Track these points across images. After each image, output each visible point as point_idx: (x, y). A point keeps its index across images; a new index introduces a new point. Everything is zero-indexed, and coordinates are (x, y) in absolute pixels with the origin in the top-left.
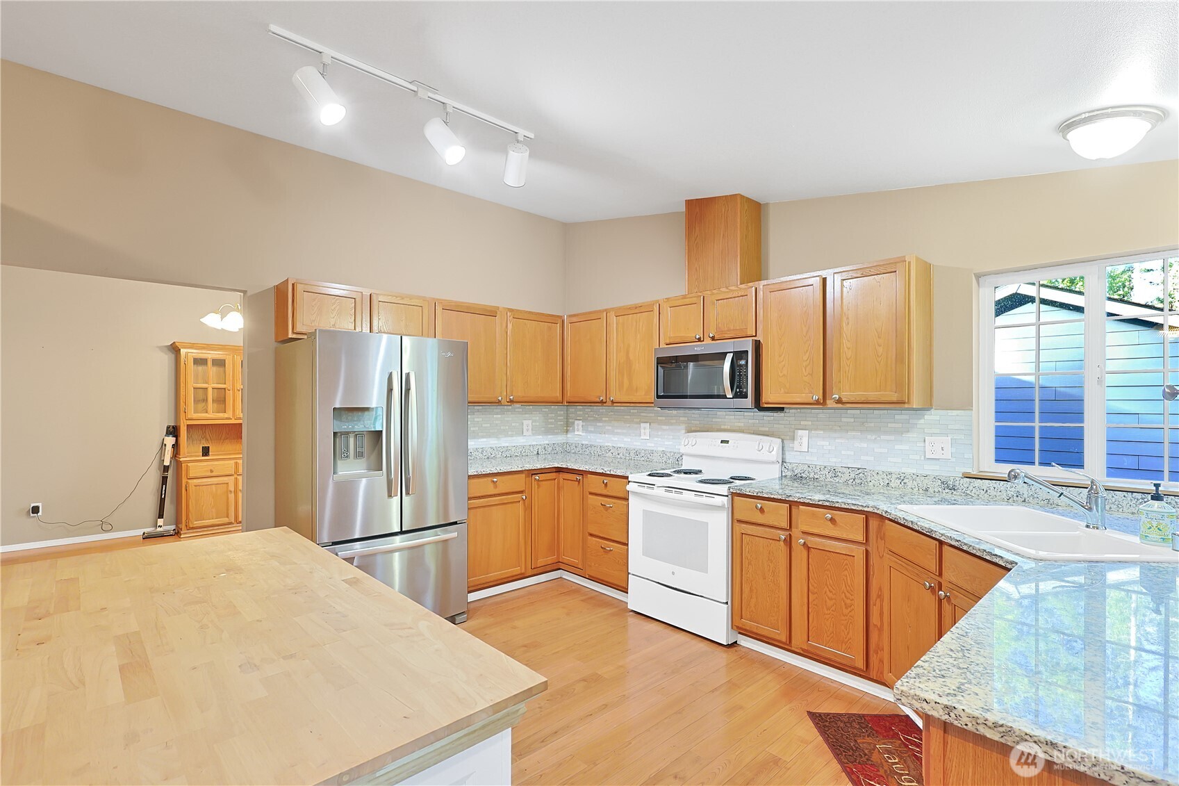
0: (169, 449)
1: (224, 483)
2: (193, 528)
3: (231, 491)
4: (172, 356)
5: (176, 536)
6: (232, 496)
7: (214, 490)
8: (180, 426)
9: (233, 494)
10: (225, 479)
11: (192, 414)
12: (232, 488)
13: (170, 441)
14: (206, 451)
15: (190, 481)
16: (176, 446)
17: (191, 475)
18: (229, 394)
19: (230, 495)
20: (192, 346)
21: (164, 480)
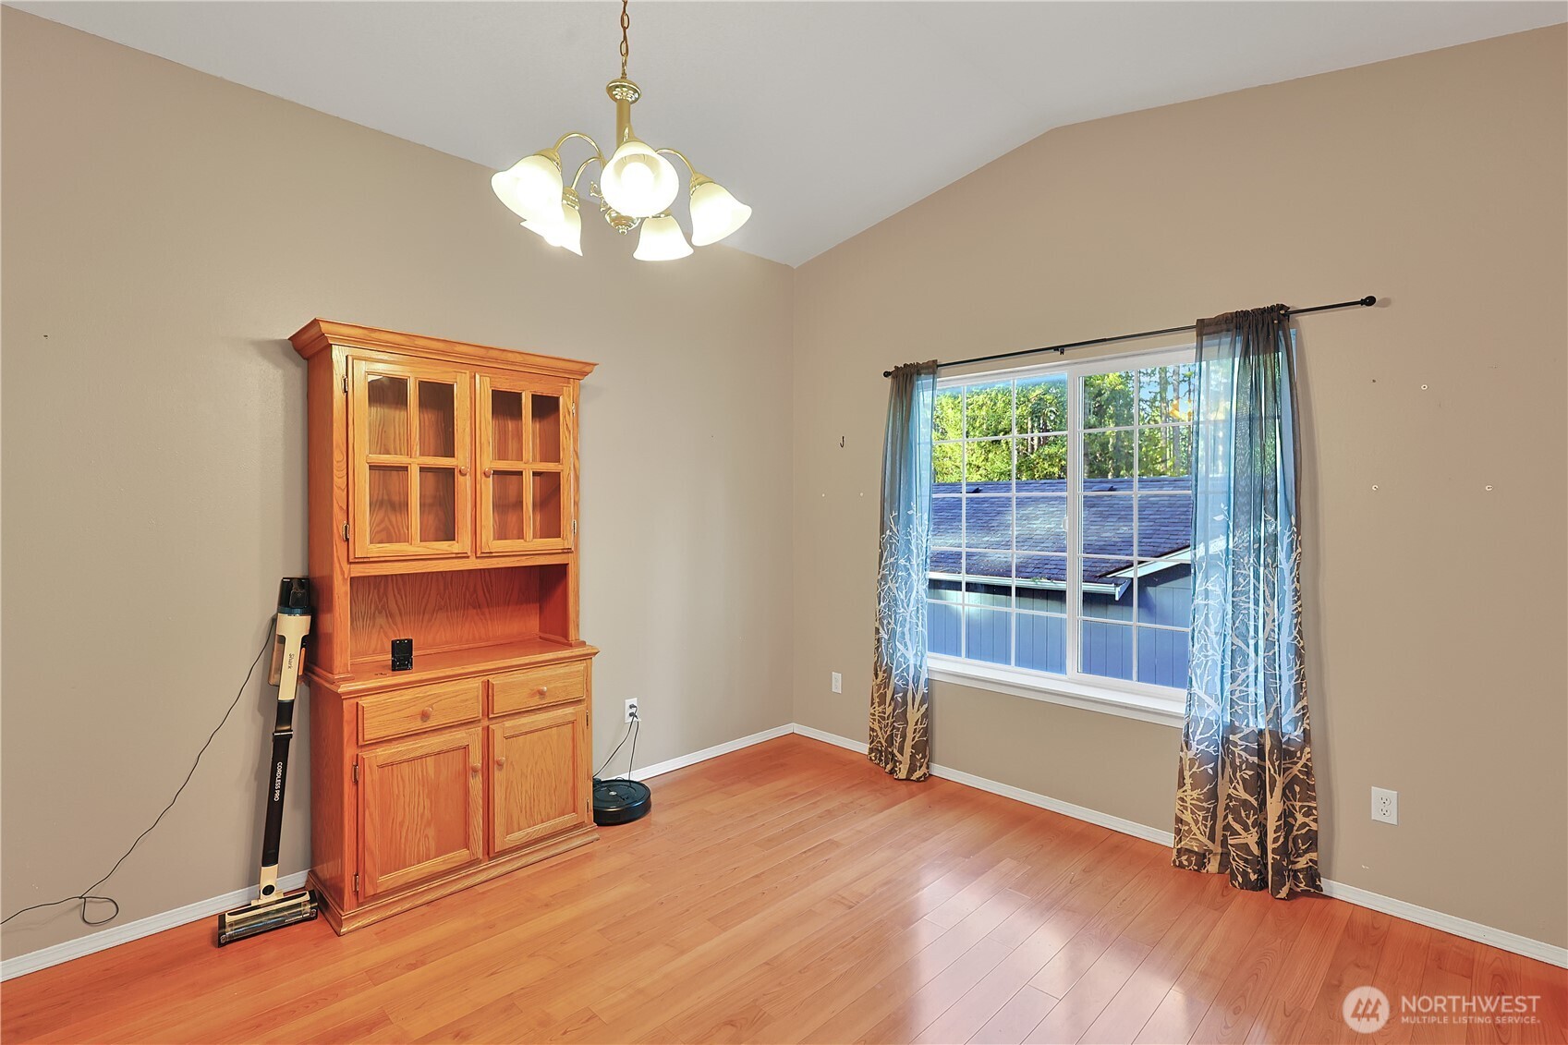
0: (293, 649)
1: (458, 749)
2: (376, 897)
3: (475, 770)
4: (296, 372)
5: (315, 927)
6: (476, 784)
7: (431, 771)
8: (331, 578)
9: (479, 779)
10: (459, 737)
11: (365, 546)
12: (476, 760)
13: (294, 627)
14: (402, 656)
15: (365, 754)
16: (312, 643)
17: (370, 733)
18: (463, 485)
19: (472, 781)
20: (368, 339)
21: (280, 748)
